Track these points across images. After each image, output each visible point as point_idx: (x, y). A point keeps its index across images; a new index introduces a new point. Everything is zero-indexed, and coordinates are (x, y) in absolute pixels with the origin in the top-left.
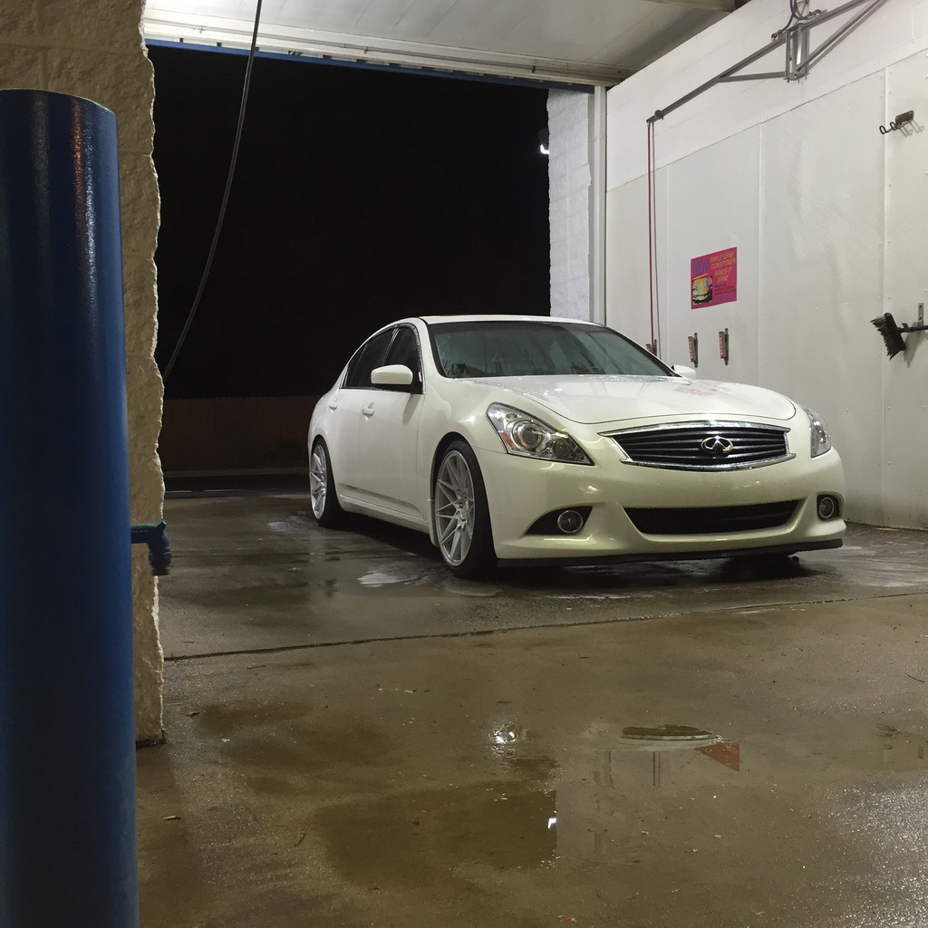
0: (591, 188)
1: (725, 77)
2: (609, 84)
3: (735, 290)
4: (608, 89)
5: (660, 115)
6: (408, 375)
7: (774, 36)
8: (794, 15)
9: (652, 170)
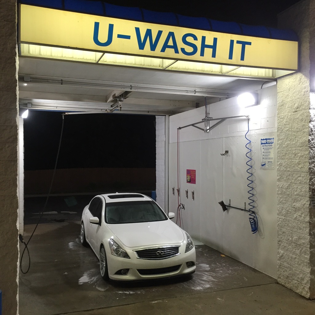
0: (165, 141)
1: (193, 125)
2: (170, 115)
3: (195, 181)
4: (169, 116)
5: (180, 128)
6: (98, 220)
7: (202, 120)
8: (206, 116)
9: (178, 142)
